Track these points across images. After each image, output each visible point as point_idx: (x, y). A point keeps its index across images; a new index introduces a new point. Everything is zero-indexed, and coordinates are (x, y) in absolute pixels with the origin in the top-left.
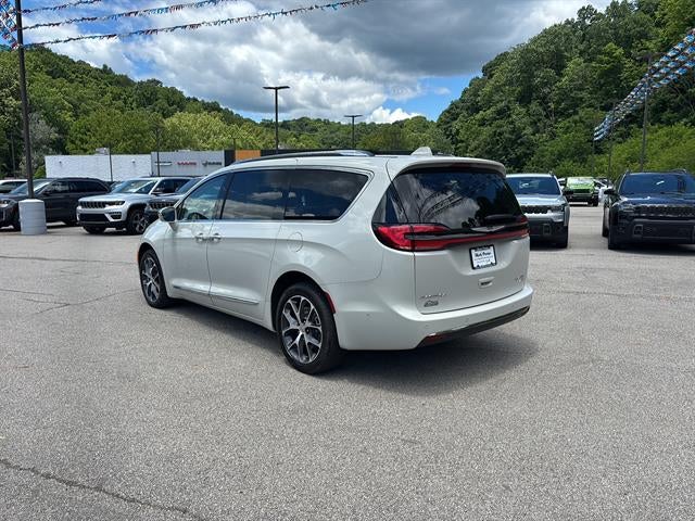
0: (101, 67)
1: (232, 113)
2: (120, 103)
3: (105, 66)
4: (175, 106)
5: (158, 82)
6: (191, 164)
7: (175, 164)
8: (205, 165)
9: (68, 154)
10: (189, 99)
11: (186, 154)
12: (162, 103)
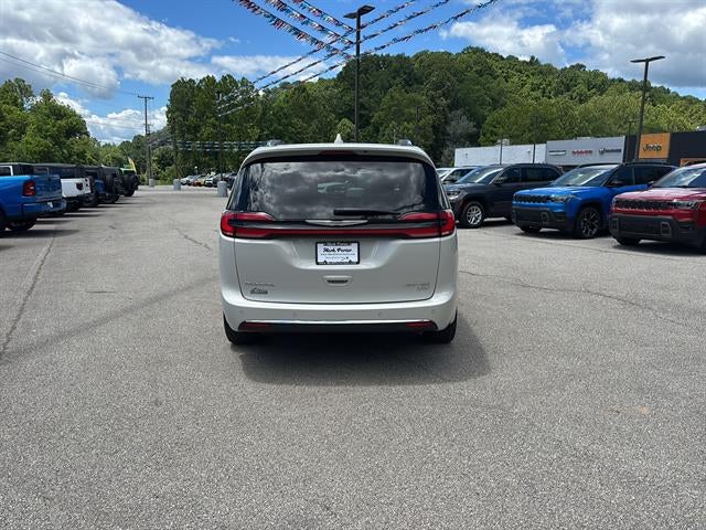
0: (528, 59)
1: (668, 91)
2: (538, 93)
3: (533, 58)
4: (594, 90)
5: (583, 66)
6: (586, 152)
7: (569, 153)
8: (602, 153)
9: (479, 146)
10: (613, 80)
11: (585, 142)
12: (582, 88)
